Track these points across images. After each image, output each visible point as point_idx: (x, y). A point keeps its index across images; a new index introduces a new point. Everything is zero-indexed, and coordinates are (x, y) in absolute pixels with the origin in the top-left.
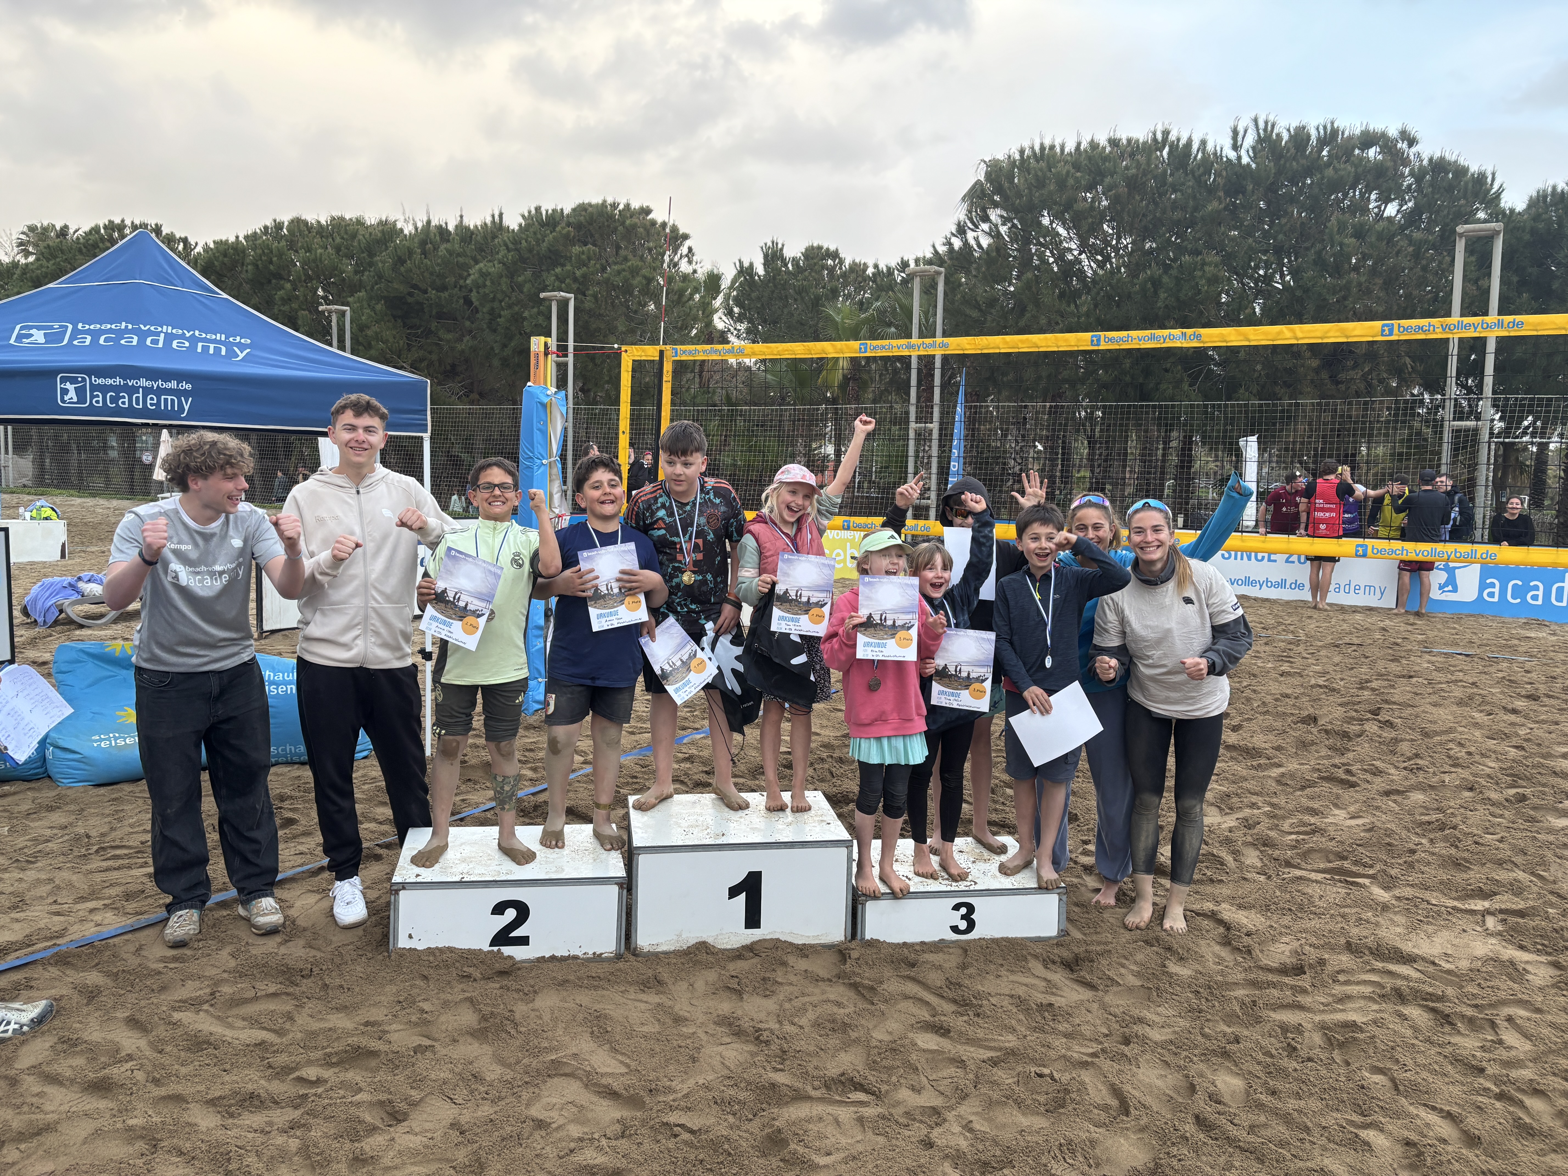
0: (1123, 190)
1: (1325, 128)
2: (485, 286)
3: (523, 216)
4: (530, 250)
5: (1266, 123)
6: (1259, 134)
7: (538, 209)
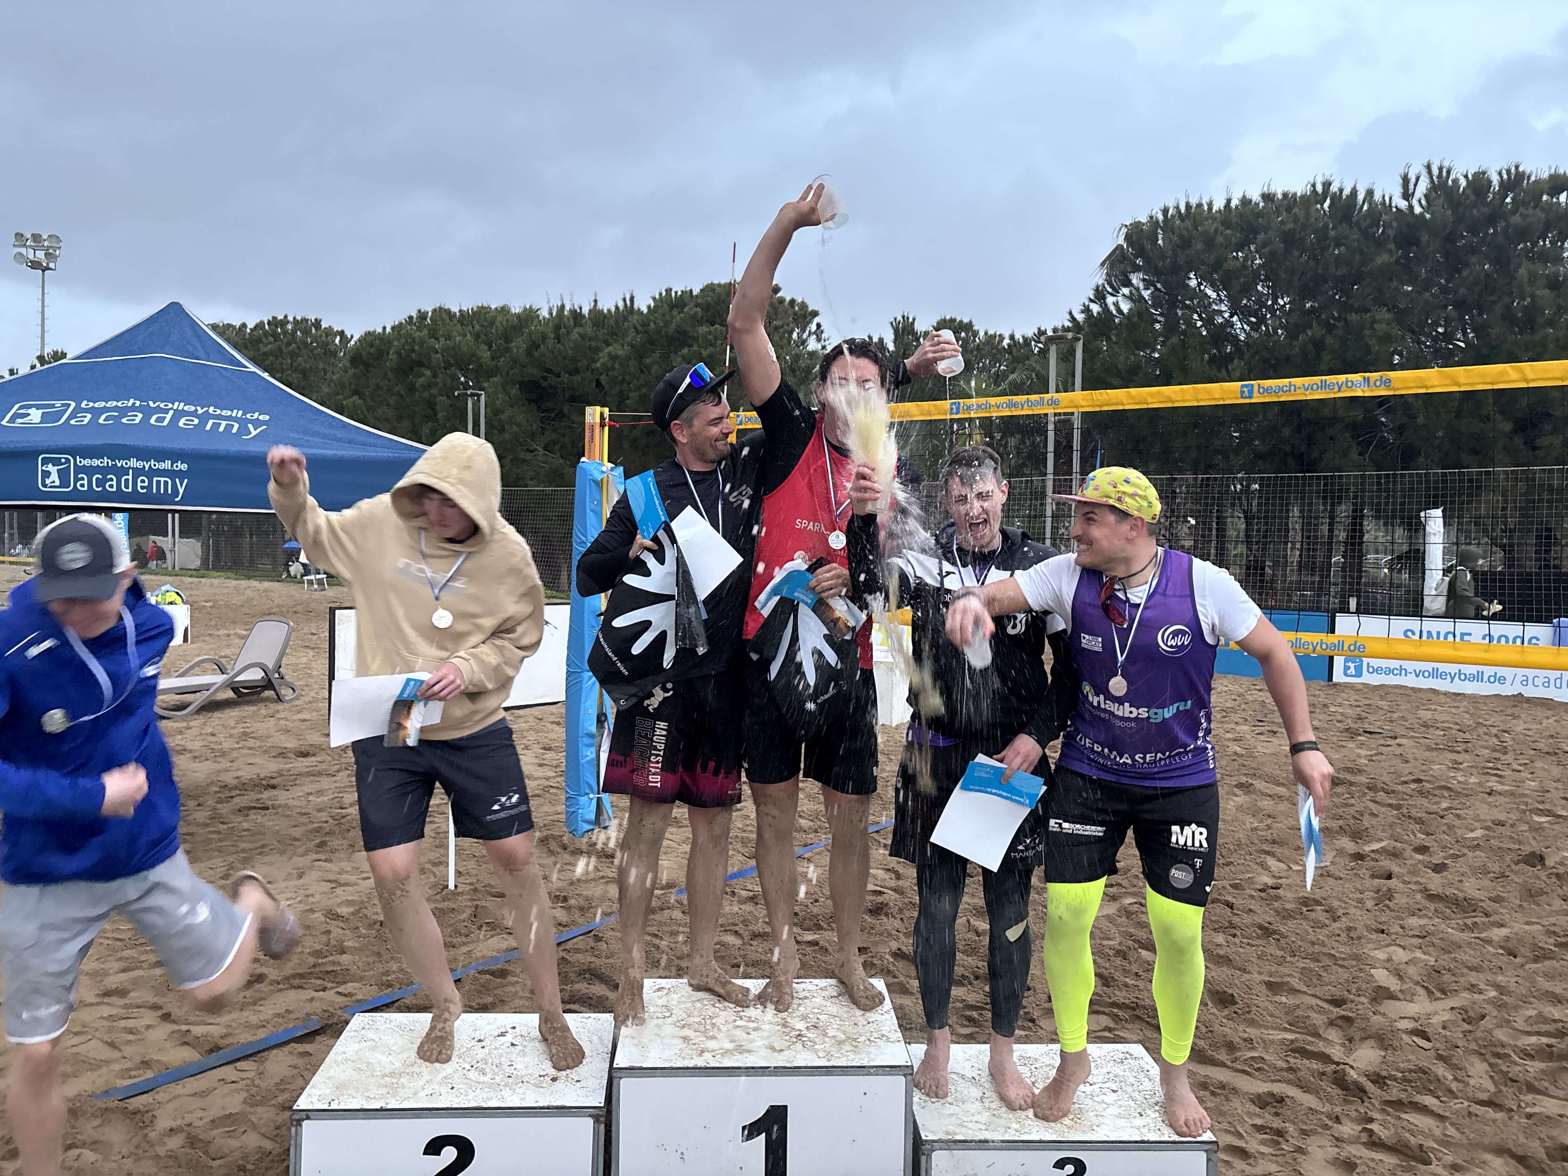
0: (1279, 245)
1: (1508, 172)
2: (614, 369)
3: (654, 299)
4: (659, 332)
5: (1440, 169)
6: (1432, 181)
7: (669, 291)
